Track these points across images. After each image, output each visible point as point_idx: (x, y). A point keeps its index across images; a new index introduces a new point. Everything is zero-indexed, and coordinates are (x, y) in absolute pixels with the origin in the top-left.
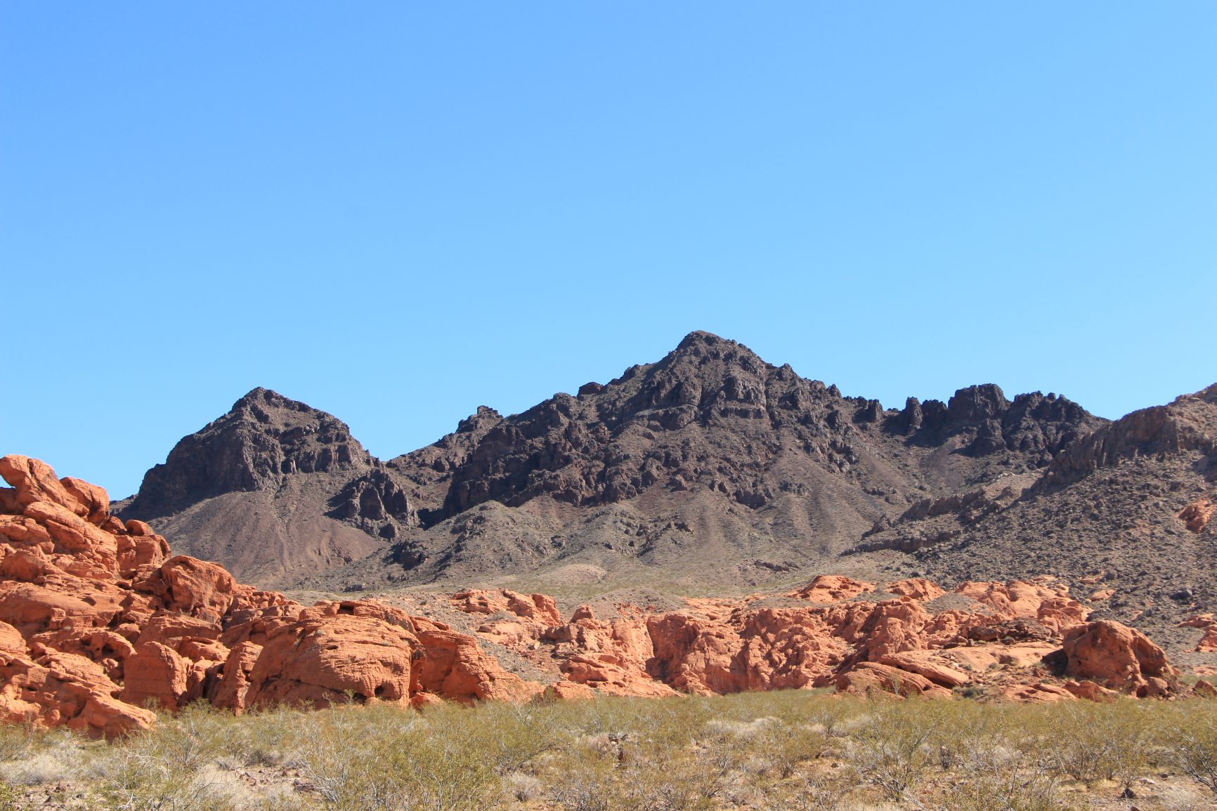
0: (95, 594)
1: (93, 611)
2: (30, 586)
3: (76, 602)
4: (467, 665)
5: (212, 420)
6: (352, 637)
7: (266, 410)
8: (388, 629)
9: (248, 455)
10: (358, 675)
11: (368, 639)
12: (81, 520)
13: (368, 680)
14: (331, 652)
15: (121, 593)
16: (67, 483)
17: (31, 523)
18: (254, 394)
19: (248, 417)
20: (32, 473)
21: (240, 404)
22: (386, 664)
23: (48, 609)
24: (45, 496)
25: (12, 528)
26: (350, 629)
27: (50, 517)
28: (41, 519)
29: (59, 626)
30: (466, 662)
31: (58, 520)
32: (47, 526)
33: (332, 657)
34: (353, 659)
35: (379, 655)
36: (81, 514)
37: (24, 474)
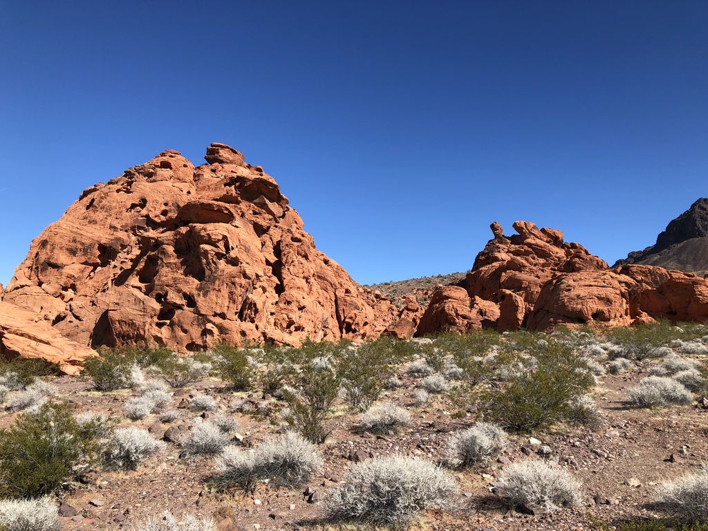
0: (540, 273)
1: (539, 281)
2: (517, 272)
3: (532, 278)
4: (700, 297)
5: (682, 213)
6: (583, 283)
7: (705, 206)
8: (612, 277)
9: (699, 223)
10: (579, 306)
11: (592, 284)
12: (548, 244)
13: (585, 309)
14: (566, 293)
15: (551, 273)
16: (543, 231)
17: (526, 247)
18: (699, 200)
19: (697, 210)
20: (526, 227)
21: (694, 205)
22: (600, 298)
23: (520, 282)
24: (532, 236)
25: (518, 250)
26: (582, 278)
27: (533, 244)
28: (530, 245)
29: (525, 289)
30: (700, 295)
31: (537, 245)
32: (532, 248)
33: (566, 296)
34: (578, 296)
35: (596, 293)
36: (548, 242)
37: (523, 228)
